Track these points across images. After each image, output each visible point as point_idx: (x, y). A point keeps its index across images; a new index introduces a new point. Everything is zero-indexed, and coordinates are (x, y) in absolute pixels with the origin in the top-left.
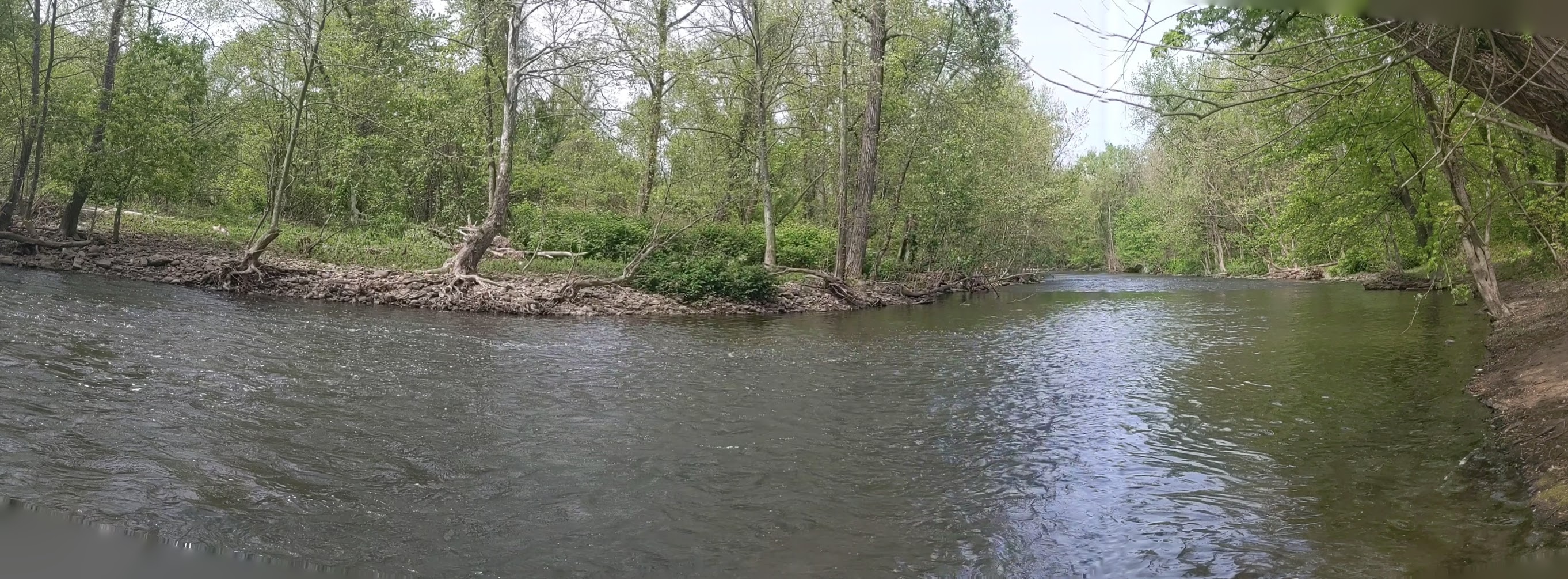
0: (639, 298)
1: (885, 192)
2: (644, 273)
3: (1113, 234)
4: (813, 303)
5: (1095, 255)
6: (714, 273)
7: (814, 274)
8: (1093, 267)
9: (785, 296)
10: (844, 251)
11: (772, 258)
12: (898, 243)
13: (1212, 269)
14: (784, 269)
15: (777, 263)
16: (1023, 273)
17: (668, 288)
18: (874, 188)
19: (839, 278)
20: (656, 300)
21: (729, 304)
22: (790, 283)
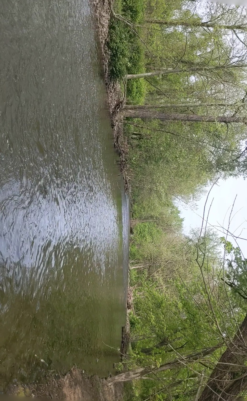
0: (105, 22)
1: (162, 125)
2: (118, 23)
3: (146, 222)
4: (111, 97)
5: (137, 215)
6: (121, 53)
7: (124, 96)
8: (132, 214)
9: (114, 85)
10: (135, 108)
11: (130, 78)
12: (140, 132)
13: (132, 263)
14: (126, 83)
15: (128, 80)
16: (129, 186)
17: (112, 34)
18: (163, 120)
19: (123, 107)
20: (106, 29)
21: (107, 61)
22: (119, 86)
